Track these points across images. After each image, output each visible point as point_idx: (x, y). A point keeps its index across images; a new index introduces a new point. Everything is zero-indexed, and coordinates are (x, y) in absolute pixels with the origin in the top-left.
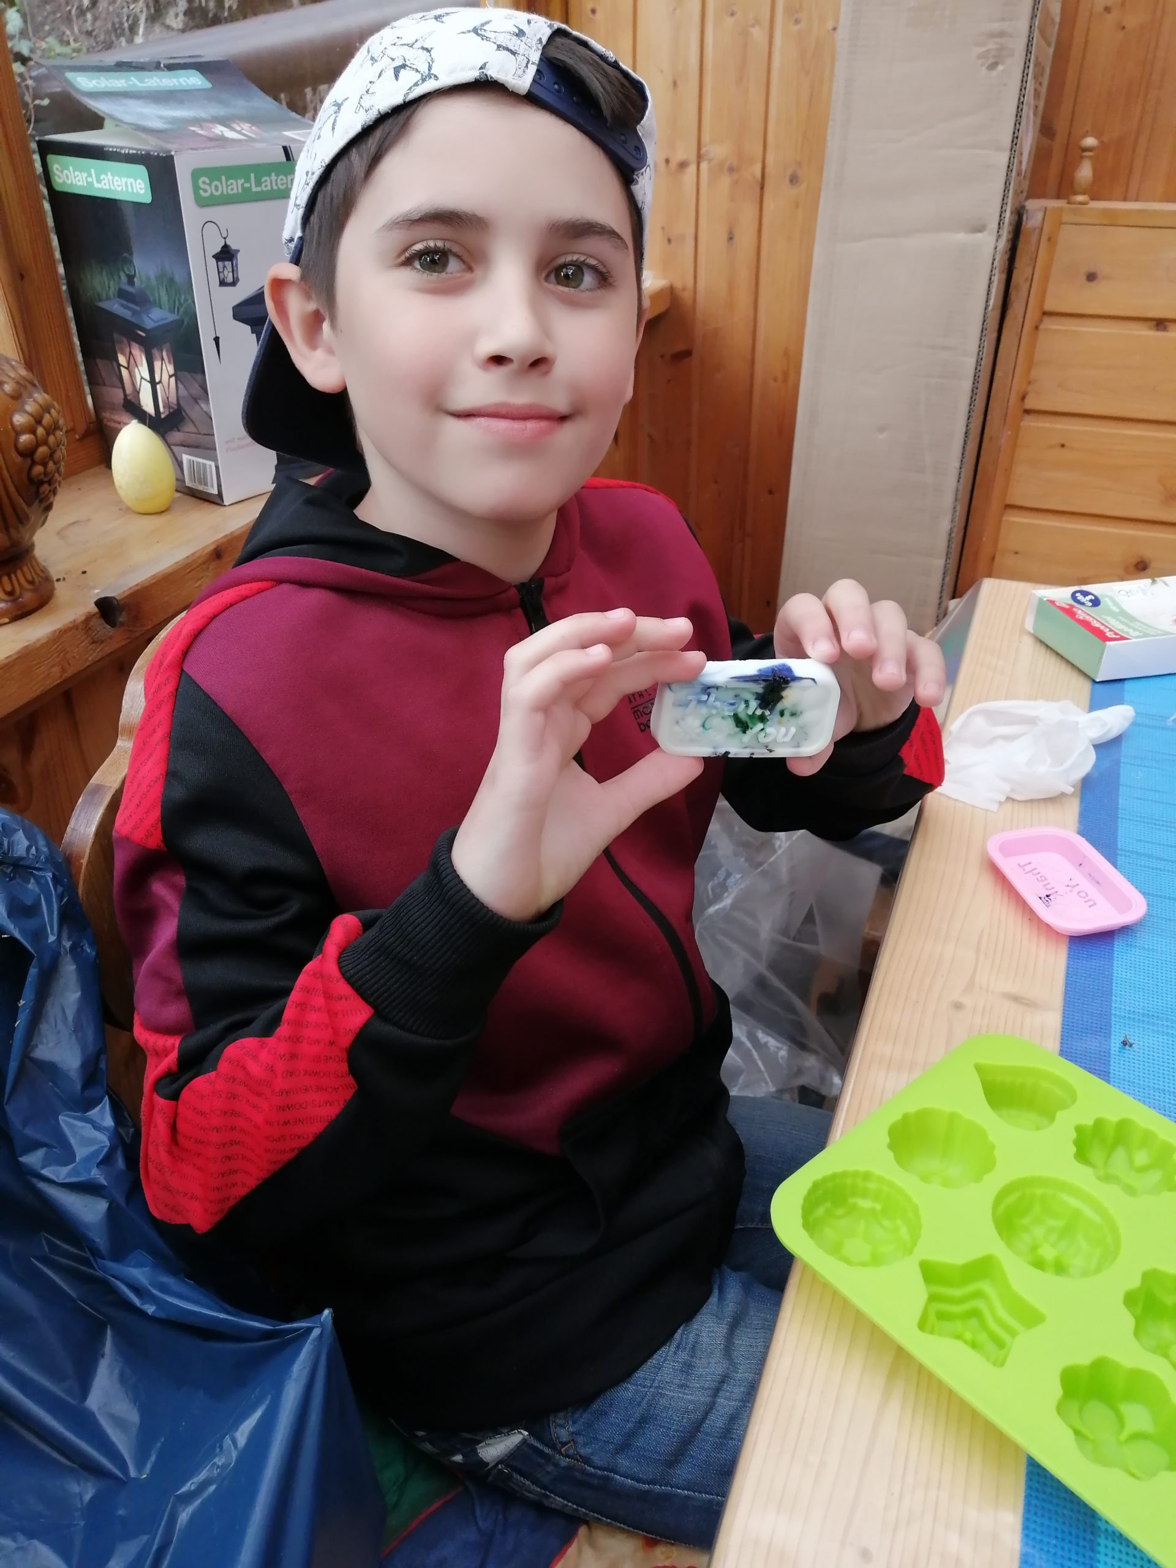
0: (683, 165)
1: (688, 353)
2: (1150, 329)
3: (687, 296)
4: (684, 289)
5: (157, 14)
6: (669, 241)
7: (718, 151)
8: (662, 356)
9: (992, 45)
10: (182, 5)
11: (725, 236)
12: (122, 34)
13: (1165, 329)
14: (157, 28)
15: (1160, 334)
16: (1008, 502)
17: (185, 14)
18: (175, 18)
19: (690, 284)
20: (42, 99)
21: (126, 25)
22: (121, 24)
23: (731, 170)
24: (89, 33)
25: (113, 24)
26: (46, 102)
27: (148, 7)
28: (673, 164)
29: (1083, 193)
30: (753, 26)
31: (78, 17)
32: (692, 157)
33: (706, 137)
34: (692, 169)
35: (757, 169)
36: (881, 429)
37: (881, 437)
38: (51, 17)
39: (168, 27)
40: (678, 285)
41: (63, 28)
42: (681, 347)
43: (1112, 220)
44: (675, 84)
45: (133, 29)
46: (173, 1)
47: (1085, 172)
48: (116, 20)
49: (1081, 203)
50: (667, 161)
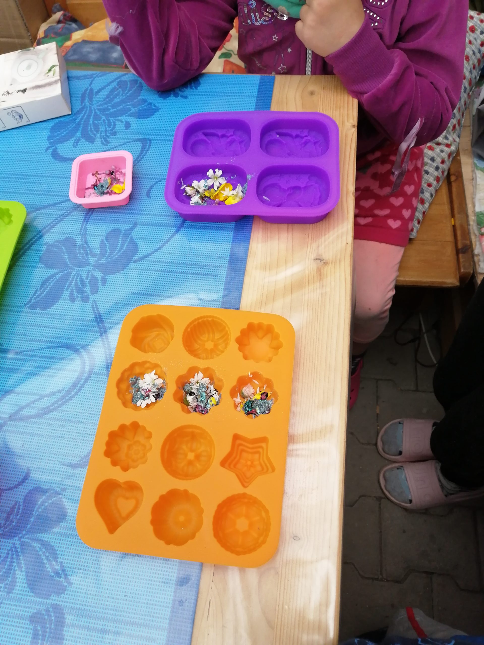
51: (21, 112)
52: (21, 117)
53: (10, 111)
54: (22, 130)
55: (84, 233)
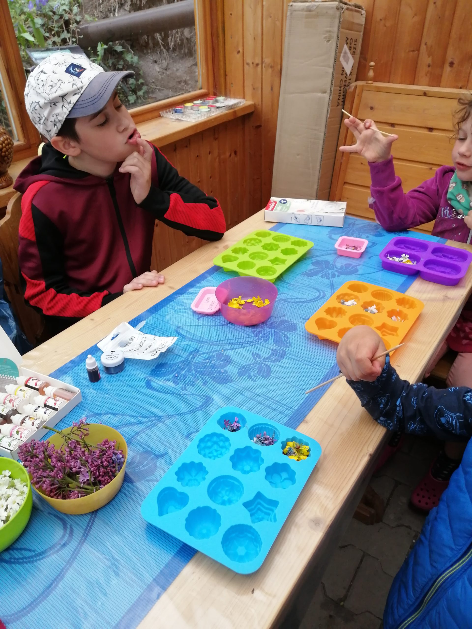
0: (257, 65)
1: (260, 126)
2: (389, 126)
3: (259, 107)
4: (259, 105)
5: (121, 5)
6: (254, 89)
7: (267, 60)
8: (253, 127)
9: (327, 35)
10: (129, 3)
11: (270, 89)
12: (111, 12)
13: (394, 127)
14: (122, 10)
15: (392, 128)
16: (345, 181)
17: (130, 5)
18: (127, 7)
19: (260, 103)
20: (81, 35)
21: (112, 9)
22: (111, 9)
23: (272, 67)
24: (101, 12)
25: (108, 9)
26: (82, 37)
27: (119, 4)
28: (255, 64)
29: (371, 80)
30: (277, 21)
31: (98, 6)
32: (260, 62)
33: (264, 56)
34: (260, 66)
35: (279, 67)
36: (298, 155)
37: (298, 157)
38: (92, 6)
39: (125, 10)
40: (257, 104)
41: (94, 10)
42: (258, 124)
43: (379, 90)
44: (254, 39)
45: (115, 10)
46: (126, 2)
47: (371, 73)
48: (109, 8)
49: (369, 84)
50: (253, 63)
51: (322, 219)
52: (320, 221)
53: (318, 217)
54: (318, 227)
55: (335, 261)
